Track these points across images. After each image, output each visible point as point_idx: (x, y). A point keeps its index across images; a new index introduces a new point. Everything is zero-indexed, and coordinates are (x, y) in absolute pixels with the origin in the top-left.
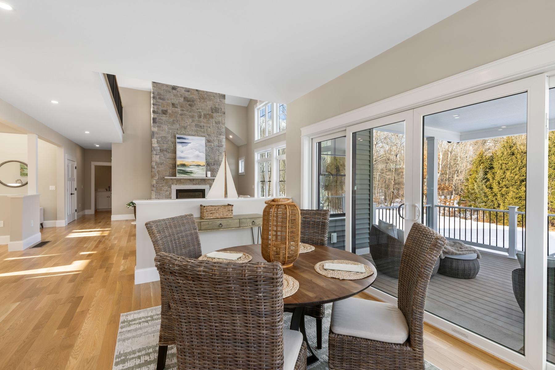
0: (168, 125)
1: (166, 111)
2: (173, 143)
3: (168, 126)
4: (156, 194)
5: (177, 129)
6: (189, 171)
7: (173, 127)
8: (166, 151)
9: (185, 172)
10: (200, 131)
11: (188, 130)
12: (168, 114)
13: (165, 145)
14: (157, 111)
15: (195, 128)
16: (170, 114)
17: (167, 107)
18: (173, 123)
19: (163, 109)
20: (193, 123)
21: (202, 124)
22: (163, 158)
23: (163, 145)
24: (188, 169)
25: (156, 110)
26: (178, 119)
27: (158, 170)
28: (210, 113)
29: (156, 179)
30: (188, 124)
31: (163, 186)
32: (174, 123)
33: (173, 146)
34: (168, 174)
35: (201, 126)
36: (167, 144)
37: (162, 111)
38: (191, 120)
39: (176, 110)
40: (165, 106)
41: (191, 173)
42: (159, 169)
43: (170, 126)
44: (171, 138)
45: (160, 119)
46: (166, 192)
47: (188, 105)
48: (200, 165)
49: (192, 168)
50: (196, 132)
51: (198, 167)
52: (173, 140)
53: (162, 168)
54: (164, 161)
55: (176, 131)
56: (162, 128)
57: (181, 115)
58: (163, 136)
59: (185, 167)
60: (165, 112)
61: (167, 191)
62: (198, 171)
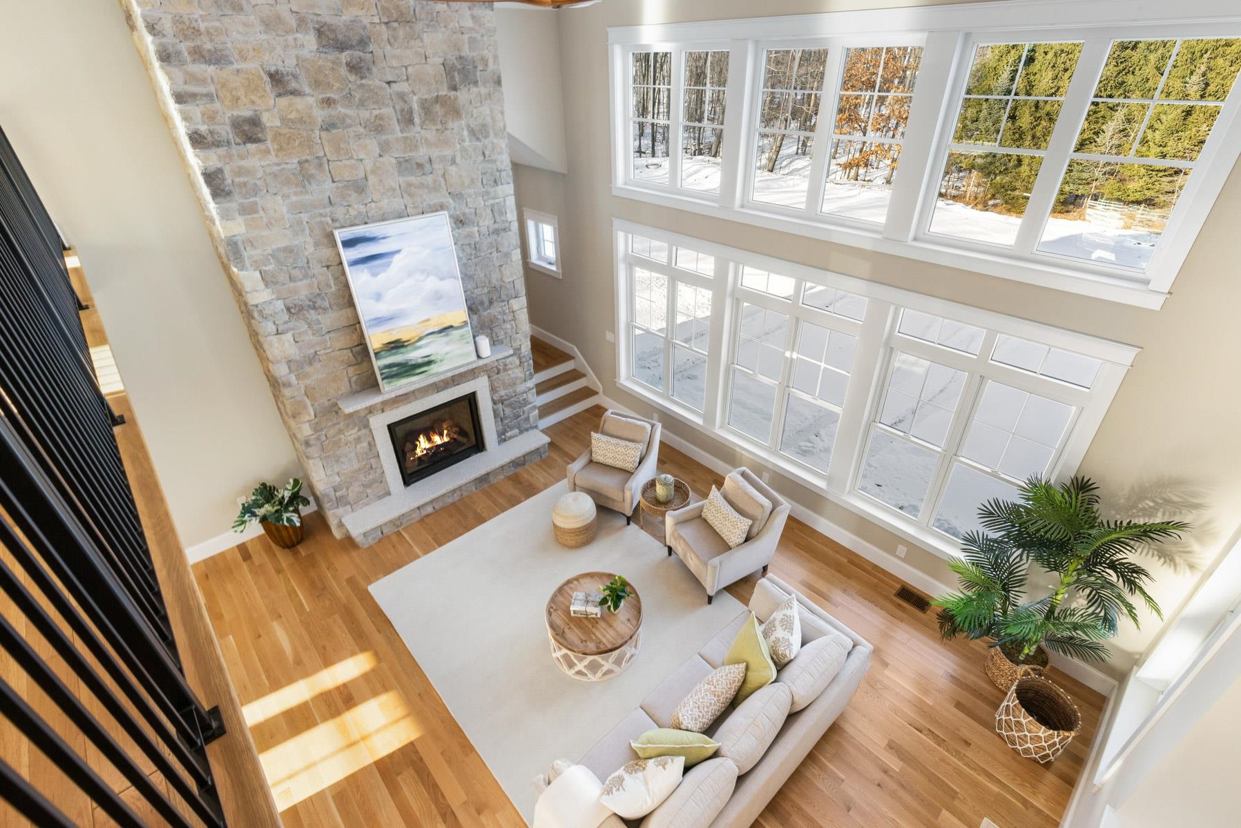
0: (286, 190)
1: (255, 122)
2: (328, 267)
3: (285, 197)
4: (325, 465)
5: (327, 201)
6: (420, 361)
7: (307, 198)
8: (314, 308)
9: (407, 369)
10: (422, 186)
11: (376, 197)
12: (269, 136)
13: (299, 283)
14: (211, 132)
15: (401, 179)
16: (277, 136)
17: (253, 102)
18: (304, 177)
19: (235, 113)
20: (386, 159)
21: (422, 153)
22: (309, 337)
23: (292, 285)
24: (414, 355)
25: (203, 128)
26: (321, 154)
27: (306, 387)
28: (444, 91)
29: (307, 418)
30: (368, 163)
31: (340, 431)
32: (309, 178)
33: (336, 279)
34: (344, 387)
35: (420, 166)
36: (306, 276)
37: (237, 124)
38: (372, 145)
39: (300, 107)
40: (241, 93)
41: (429, 363)
42: (308, 382)
43: (296, 194)
44: (317, 244)
45: (241, 171)
46: (356, 447)
47: (343, 71)
48: (451, 327)
49: (426, 345)
50: (405, 196)
51: (447, 335)
52: (326, 252)
53: (316, 374)
54: (318, 349)
55: (328, 210)
56: (262, 213)
57: (329, 126)
58: (279, 250)
59: (403, 350)
60: (249, 131)
61: (358, 440)
62: (448, 349)
